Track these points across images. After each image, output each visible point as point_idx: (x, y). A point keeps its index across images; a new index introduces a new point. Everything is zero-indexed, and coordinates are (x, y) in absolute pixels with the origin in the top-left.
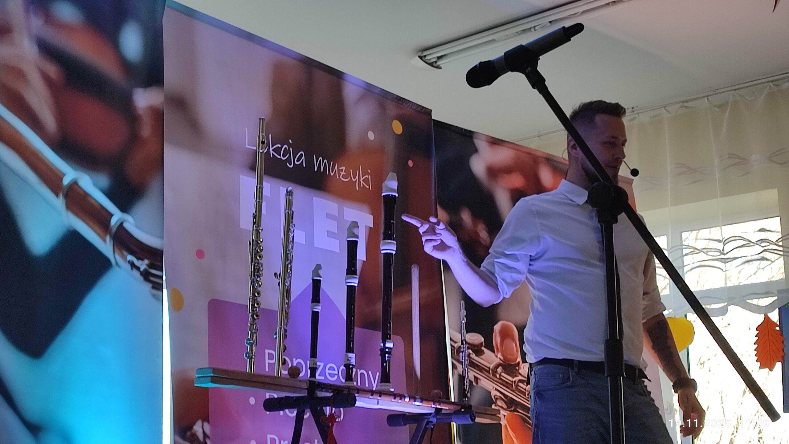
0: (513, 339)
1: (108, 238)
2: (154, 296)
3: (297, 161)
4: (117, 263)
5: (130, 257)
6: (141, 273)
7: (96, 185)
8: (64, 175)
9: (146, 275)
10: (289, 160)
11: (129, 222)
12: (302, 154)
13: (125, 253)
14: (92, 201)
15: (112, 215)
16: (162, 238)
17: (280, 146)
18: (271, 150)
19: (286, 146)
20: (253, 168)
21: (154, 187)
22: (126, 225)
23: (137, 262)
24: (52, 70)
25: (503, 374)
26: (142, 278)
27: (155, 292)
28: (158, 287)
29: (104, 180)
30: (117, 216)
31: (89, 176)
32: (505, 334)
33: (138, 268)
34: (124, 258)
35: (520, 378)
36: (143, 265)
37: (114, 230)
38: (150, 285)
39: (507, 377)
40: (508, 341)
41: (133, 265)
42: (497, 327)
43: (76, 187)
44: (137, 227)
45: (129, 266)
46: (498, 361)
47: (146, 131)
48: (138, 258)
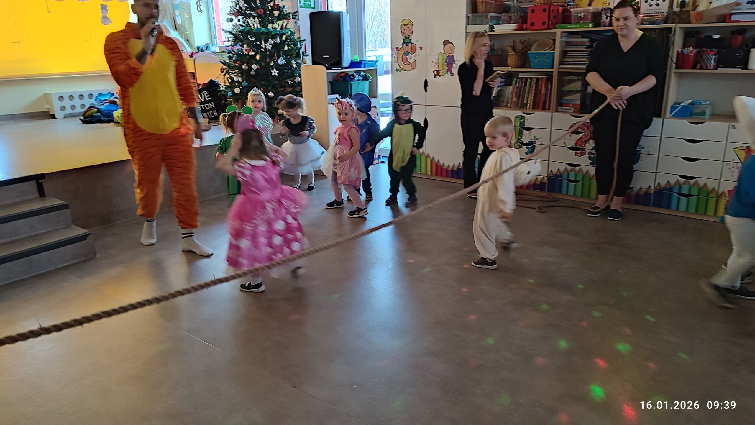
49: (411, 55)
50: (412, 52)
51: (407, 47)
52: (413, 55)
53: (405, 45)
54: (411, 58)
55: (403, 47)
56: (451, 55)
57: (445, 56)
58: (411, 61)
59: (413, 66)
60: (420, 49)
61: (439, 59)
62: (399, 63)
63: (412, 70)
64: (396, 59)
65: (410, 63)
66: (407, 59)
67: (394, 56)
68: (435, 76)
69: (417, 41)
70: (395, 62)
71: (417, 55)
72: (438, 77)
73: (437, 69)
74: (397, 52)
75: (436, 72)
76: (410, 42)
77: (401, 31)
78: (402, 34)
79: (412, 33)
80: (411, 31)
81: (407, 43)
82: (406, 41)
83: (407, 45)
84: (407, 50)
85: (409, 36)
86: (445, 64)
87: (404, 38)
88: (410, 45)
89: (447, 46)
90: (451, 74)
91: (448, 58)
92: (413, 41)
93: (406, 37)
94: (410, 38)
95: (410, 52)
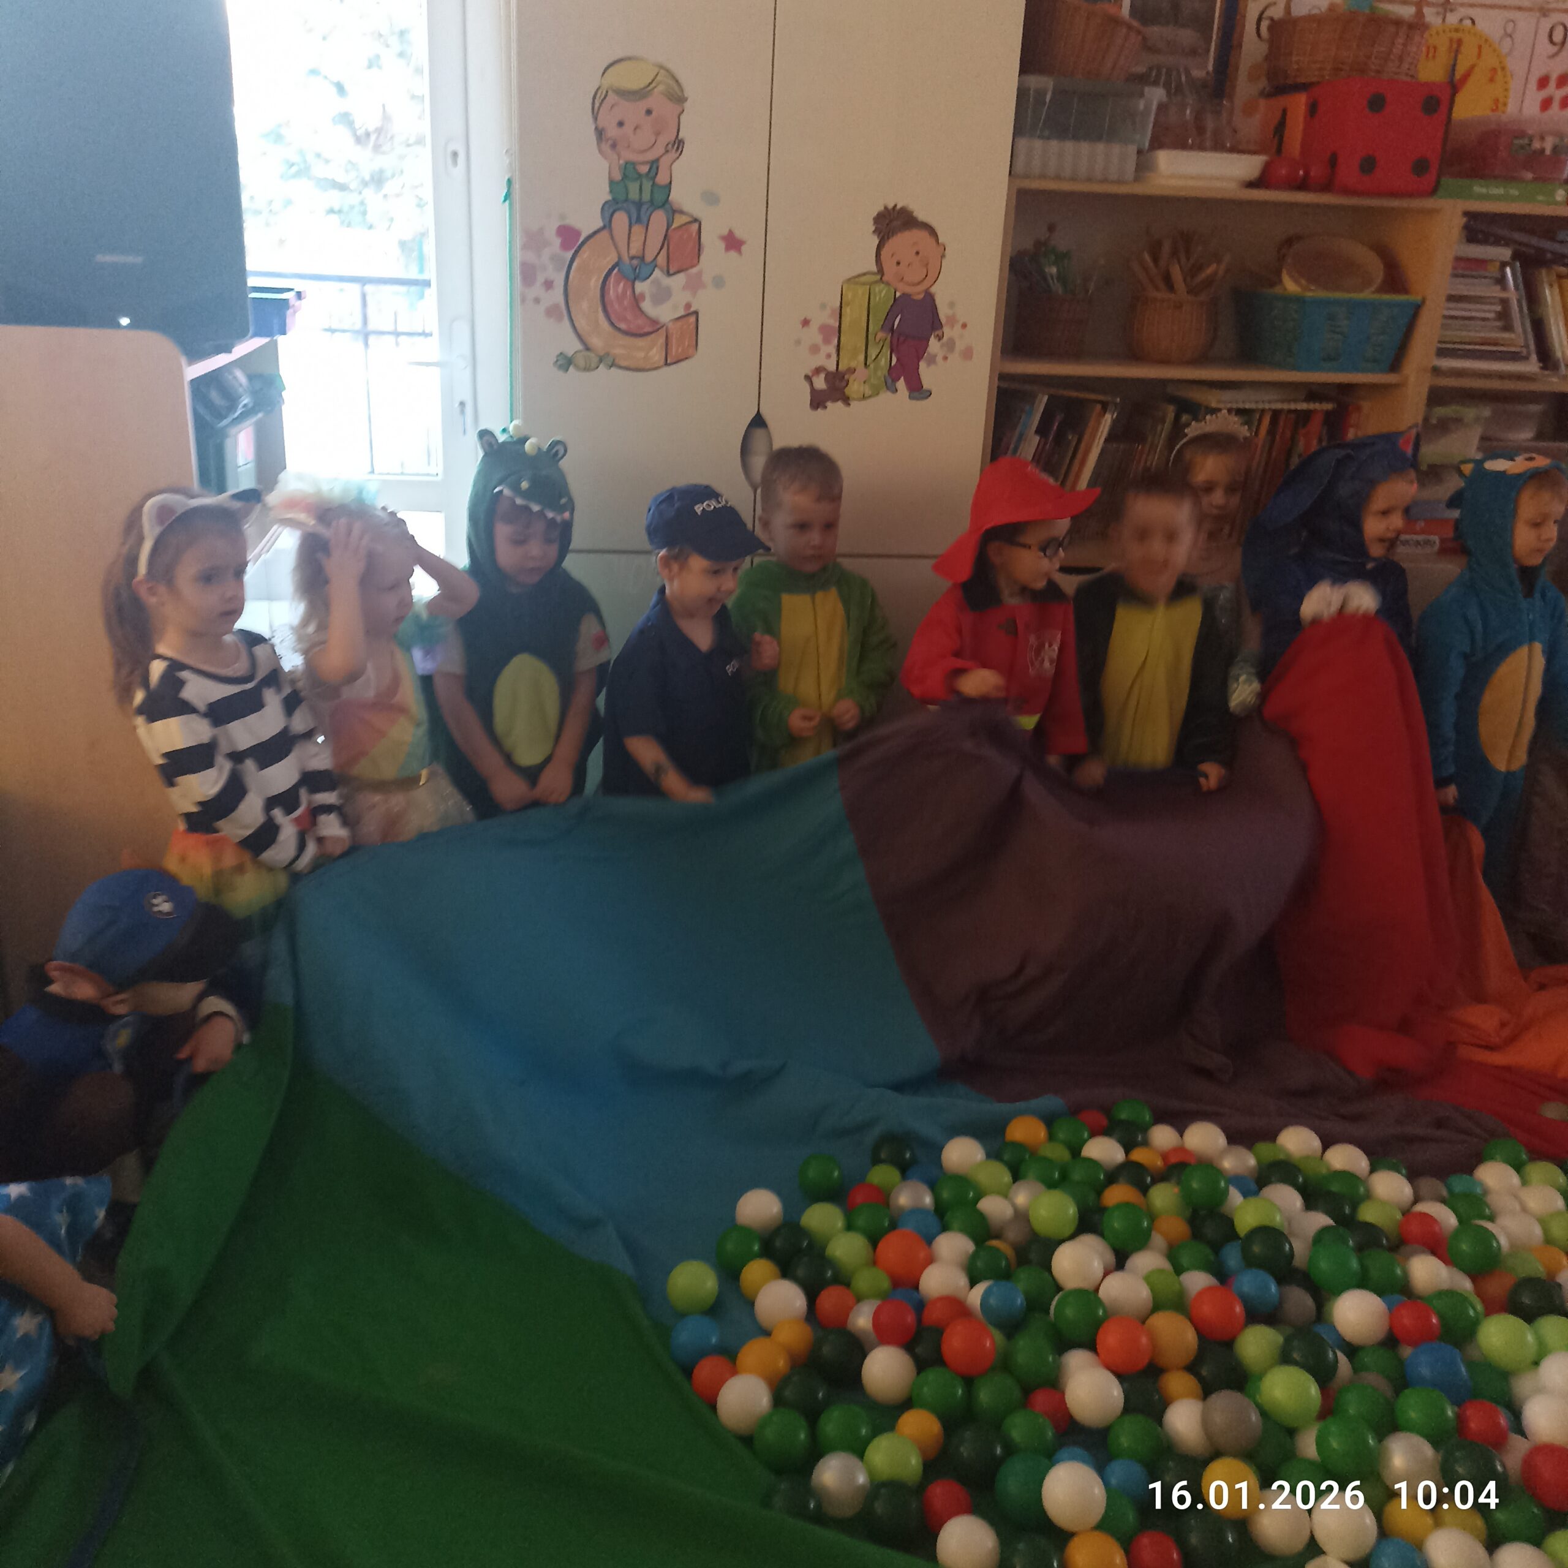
49: (666, 280)
50: (669, 258)
51: (638, 229)
52: (681, 279)
53: (621, 220)
54: (665, 294)
55: (608, 226)
56: (917, 293)
57: (883, 295)
58: (665, 313)
59: (679, 342)
60: (728, 248)
61: (847, 311)
62: (582, 323)
63: (666, 364)
64: (557, 296)
65: (656, 326)
66: (637, 300)
67: (540, 279)
68: (818, 401)
69: (711, 198)
70: (551, 312)
71: (707, 278)
72: (835, 408)
73: (832, 367)
74: (569, 254)
75: (822, 376)
76: (661, 199)
77: (600, 133)
78: (606, 147)
79: (678, 144)
80: (668, 136)
81: (639, 205)
82: (634, 195)
83: (639, 220)
84: (635, 248)
85: (654, 164)
86: (881, 335)
87: (618, 176)
88: (658, 219)
89: (903, 242)
90: (917, 390)
91: (900, 304)
92: (677, 196)
93: (629, 171)
94: (661, 179)
95: (662, 260)
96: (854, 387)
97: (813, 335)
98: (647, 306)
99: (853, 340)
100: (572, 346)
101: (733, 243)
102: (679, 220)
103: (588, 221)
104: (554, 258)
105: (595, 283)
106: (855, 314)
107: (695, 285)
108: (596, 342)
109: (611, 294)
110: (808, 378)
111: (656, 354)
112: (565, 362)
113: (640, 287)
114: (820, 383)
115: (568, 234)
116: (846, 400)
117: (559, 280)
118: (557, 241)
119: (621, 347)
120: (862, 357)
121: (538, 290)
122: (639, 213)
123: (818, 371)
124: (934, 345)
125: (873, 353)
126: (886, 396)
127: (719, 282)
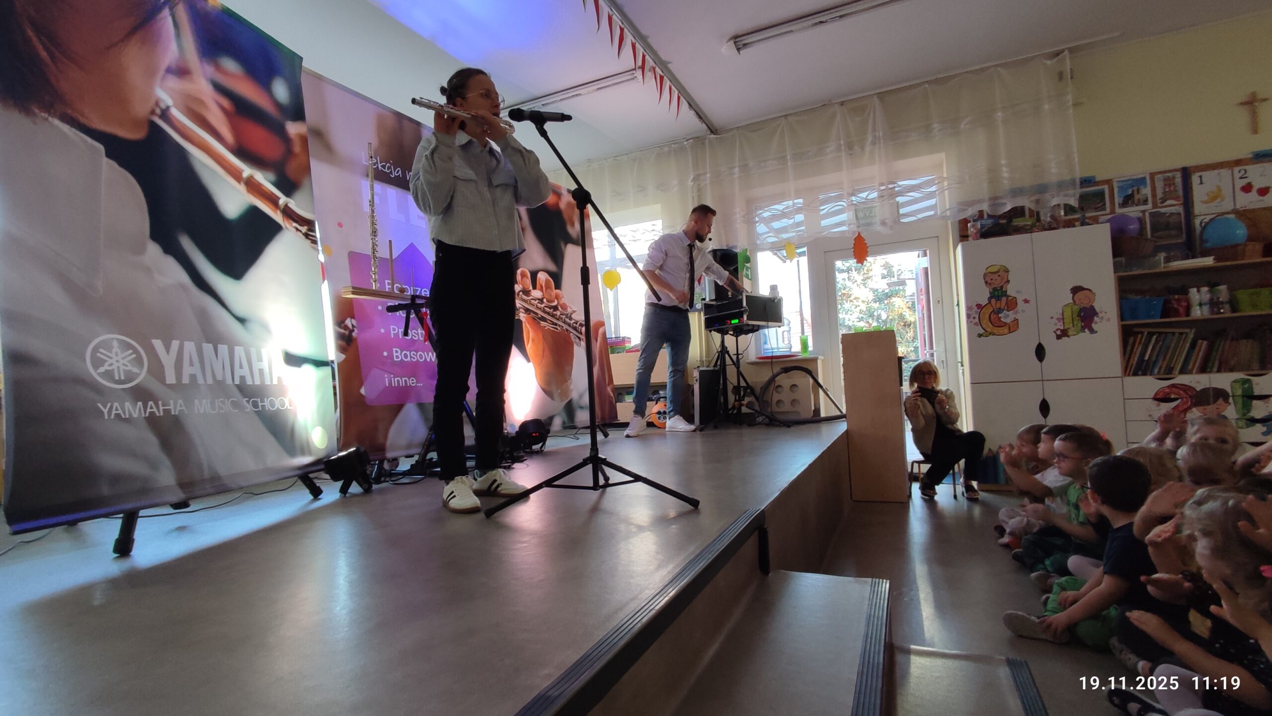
0: (527, 278)
1: (279, 212)
2: (313, 247)
3: (397, 173)
4: (286, 228)
5: (295, 224)
6: (303, 234)
7: (266, 179)
8: (243, 171)
9: (307, 236)
10: (391, 173)
11: (290, 202)
12: (399, 170)
13: (291, 221)
14: (264, 188)
15: (279, 198)
16: (314, 214)
17: (384, 164)
18: (379, 166)
19: (388, 164)
20: (368, 176)
21: (306, 182)
22: (290, 205)
23: (299, 227)
24: (226, 103)
25: (523, 296)
26: (303, 237)
27: (313, 245)
28: (314, 242)
29: (272, 176)
30: (283, 200)
31: (263, 174)
32: (523, 275)
33: (300, 231)
34: (291, 225)
35: (531, 297)
36: (304, 229)
37: (282, 207)
38: (309, 242)
39: (525, 297)
40: (525, 279)
41: (297, 229)
42: (519, 272)
43: (252, 180)
44: (297, 206)
45: (295, 230)
46: (520, 289)
47: (297, 148)
48: (301, 225)
49: (1008, 313)
50: (1008, 307)
51: (999, 302)
52: (1012, 312)
53: (993, 301)
54: (1007, 316)
55: (990, 302)
56: (1088, 306)
57: (1076, 308)
58: (1008, 321)
59: (1013, 327)
60: (1025, 303)
61: (1064, 313)
62: (984, 326)
63: (1010, 333)
64: (977, 320)
65: (1005, 324)
66: (999, 318)
67: (972, 317)
68: (1059, 337)
69: (1018, 292)
70: (976, 324)
71: (1020, 311)
72: (1065, 338)
73: (1062, 328)
74: (979, 311)
75: (1059, 331)
76: (1005, 294)
77: (986, 282)
78: (988, 285)
79: (1008, 281)
80: (1006, 280)
81: (998, 296)
82: (997, 295)
83: (998, 300)
84: (998, 306)
85: (1002, 287)
86: (1077, 318)
87: (992, 291)
88: (1004, 299)
89: (1080, 294)
90: (1092, 331)
91: (1082, 310)
92: (1008, 293)
93: (995, 289)
94: (1004, 289)
95: (1006, 308)
96: (1070, 333)
97: (1054, 320)
98: (1002, 319)
99: (1068, 320)
100: (982, 331)
101: (1026, 301)
102: (1010, 298)
103: (984, 302)
104: (976, 312)
105: (987, 316)
106: (1068, 314)
107: (1017, 313)
108: (988, 330)
109: (992, 318)
110: (1055, 332)
111: (1006, 331)
112: (980, 335)
113: (1000, 315)
114: (1059, 333)
115: (979, 306)
116: (1068, 336)
117: (977, 316)
118: (976, 308)
119: (996, 330)
120: (1072, 324)
121: (971, 319)
122: (998, 298)
123: (1058, 330)
124: (1096, 319)
125: (1075, 323)
126: (1082, 334)
127: (1023, 311)
